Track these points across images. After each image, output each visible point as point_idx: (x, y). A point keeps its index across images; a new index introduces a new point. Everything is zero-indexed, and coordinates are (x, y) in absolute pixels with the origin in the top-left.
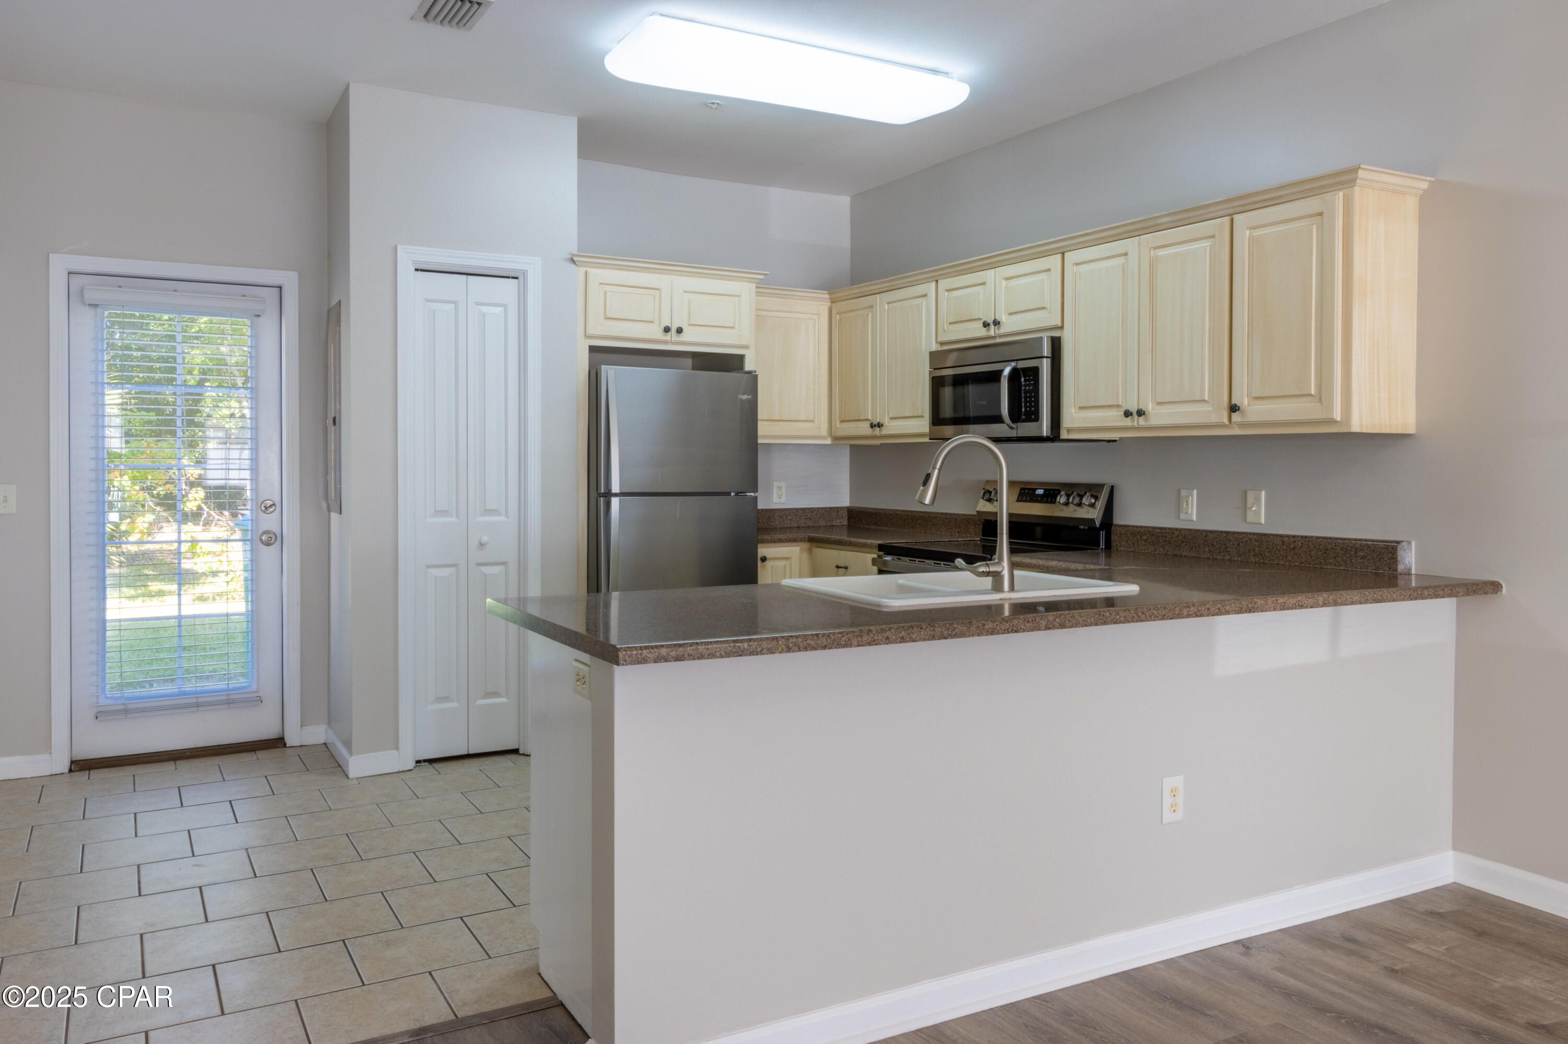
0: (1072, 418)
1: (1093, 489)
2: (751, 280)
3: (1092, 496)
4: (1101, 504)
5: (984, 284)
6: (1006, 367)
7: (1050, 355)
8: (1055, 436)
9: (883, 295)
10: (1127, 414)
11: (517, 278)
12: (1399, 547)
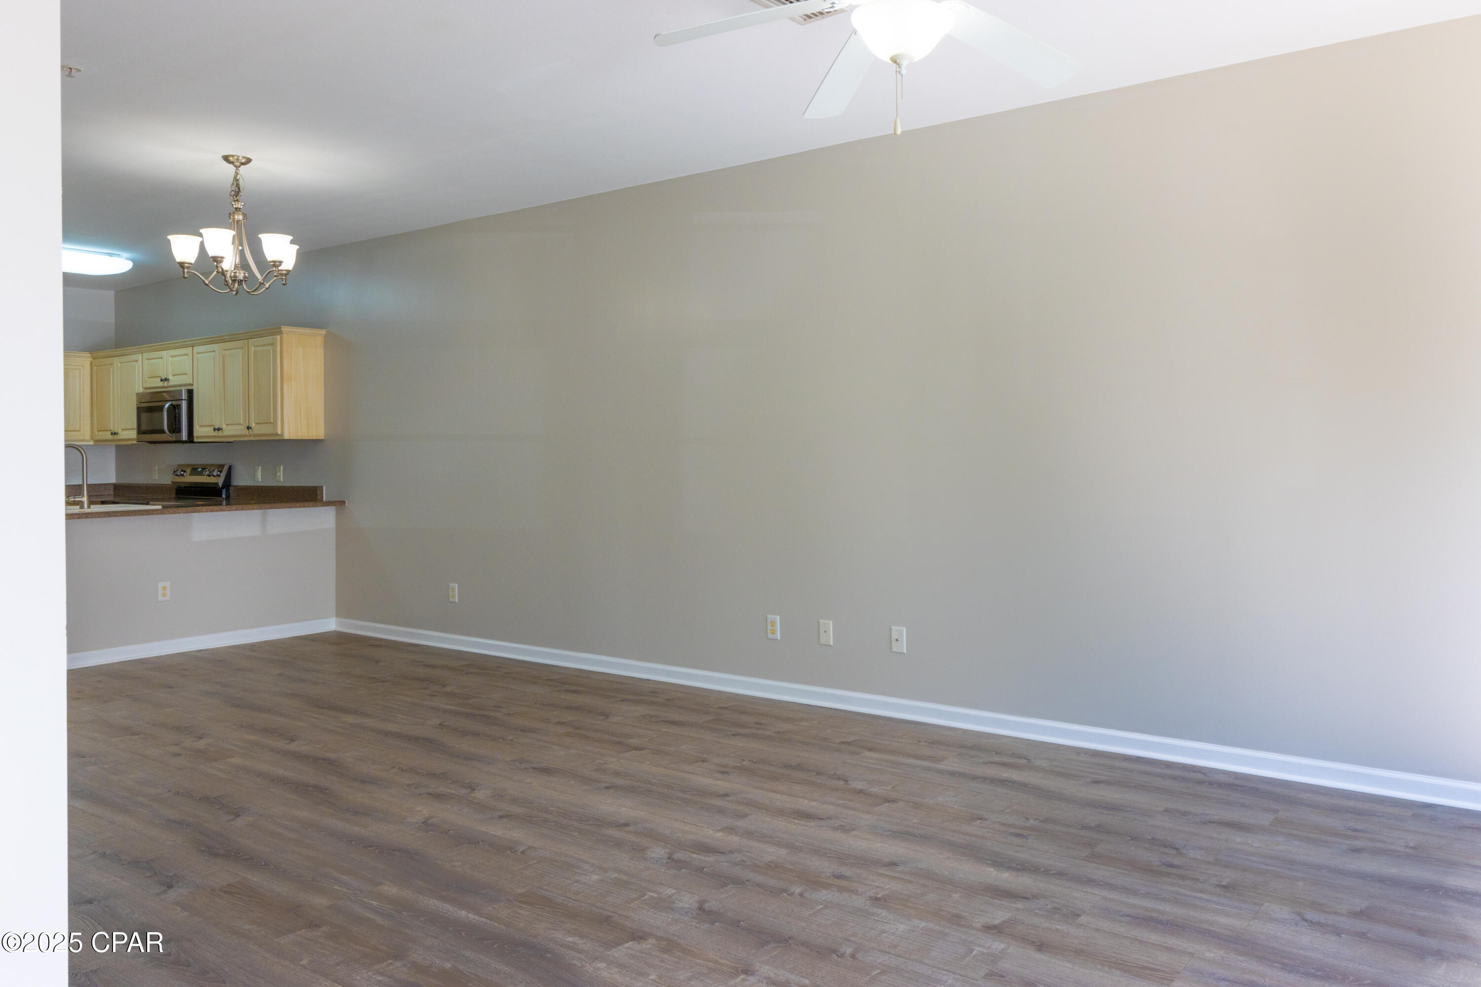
0: (198, 431)
1: (220, 467)
3: (219, 471)
4: (223, 475)
5: (162, 358)
6: (166, 404)
7: (186, 399)
8: (191, 439)
9: (117, 358)
10: (215, 430)
12: (318, 489)
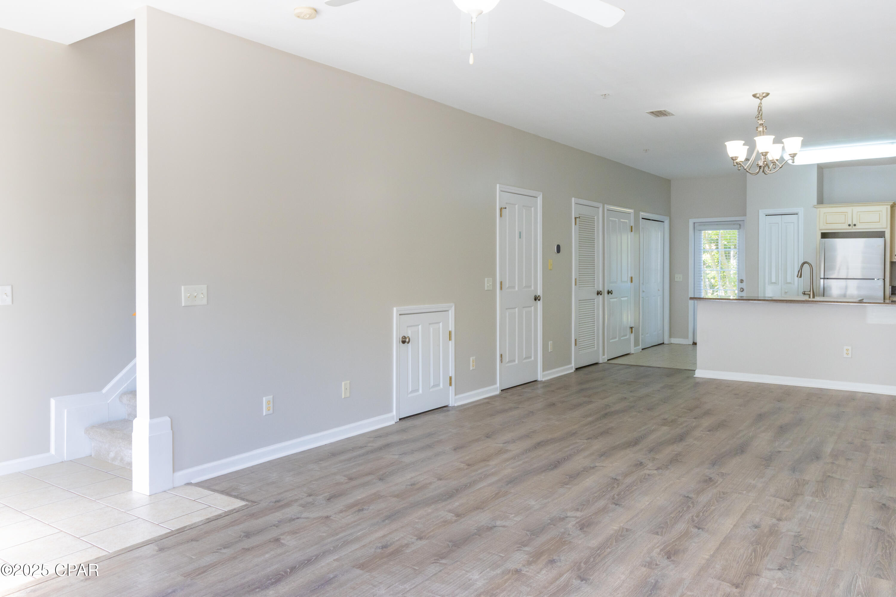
2: (888, 205)
11: (797, 214)
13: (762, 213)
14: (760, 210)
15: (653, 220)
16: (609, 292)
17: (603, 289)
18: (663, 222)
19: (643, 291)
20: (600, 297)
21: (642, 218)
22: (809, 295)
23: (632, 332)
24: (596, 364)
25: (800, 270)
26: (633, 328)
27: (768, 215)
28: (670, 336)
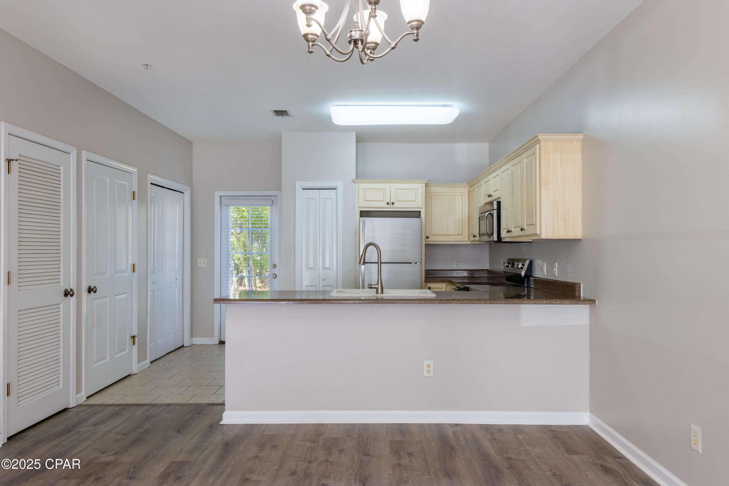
0: (504, 234)
1: (524, 261)
2: (423, 183)
4: (525, 268)
5: (490, 180)
6: (487, 213)
7: (496, 209)
8: (499, 241)
9: (476, 184)
10: (508, 232)
11: (336, 189)
12: (576, 285)
13: (299, 185)
14: (296, 182)
15: (168, 188)
16: (90, 290)
17: (77, 286)
18: (183, 193)
19: (154, 283)
20: (72, 300)
21: (152, 184)
22: (377, 289)
23: (134, 343)
24: (65, 410)
25: (364, 254)
26: (136, 339)
27: (305, 189)
28: (192, 336)
